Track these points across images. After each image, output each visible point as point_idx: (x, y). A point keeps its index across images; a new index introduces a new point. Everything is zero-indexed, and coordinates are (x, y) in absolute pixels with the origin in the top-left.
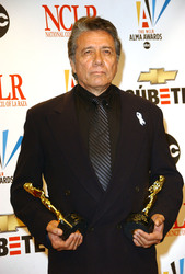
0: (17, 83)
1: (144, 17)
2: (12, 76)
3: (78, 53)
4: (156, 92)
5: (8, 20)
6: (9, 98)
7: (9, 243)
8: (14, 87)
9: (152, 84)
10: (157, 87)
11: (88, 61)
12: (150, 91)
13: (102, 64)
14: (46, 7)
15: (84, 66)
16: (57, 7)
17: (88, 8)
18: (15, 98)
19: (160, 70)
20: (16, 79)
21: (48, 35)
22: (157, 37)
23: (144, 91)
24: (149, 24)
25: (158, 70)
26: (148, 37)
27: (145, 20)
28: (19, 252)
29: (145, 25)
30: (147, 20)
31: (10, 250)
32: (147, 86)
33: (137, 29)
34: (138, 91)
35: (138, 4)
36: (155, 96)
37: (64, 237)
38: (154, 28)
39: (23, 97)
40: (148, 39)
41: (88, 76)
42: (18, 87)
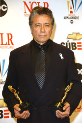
0: (10, 38)
1: (71, 8)
2: (8, 34)
3: (33, 25)
4: (75, 44)
5: (7, 8)
6: (6, 44)
7: (4, 112)
8: (9, 39)
9: (74, 40)
10: (76, 42)
11: (38, 29)
12: (72, 43)
13: (44, 32)
14: (25, 2)
15: (36, 32)
16: (30, 2)
17: (44, 3)
18: (9, 44)
19: (78, 34)
20: (10, 35)
21: (25, 16)
22: (77, 18)
23: (69, 43)
24: (73, 12)
25: (77, 33)
26: (73, 18)
27: (71, 10)
28: (8, 117)
29: (71, 12)
30: (72, 10)
31: (4, 116)
32: (71, 41)
33: (67, 14)
34: (67, 43)
35: (68, 2)
36: (75, 46)
37: (21, 112)
38: (76, 14)
39: (12, 44)
40: (72, 19)
41: (38, 36)
42: (11, 39)
